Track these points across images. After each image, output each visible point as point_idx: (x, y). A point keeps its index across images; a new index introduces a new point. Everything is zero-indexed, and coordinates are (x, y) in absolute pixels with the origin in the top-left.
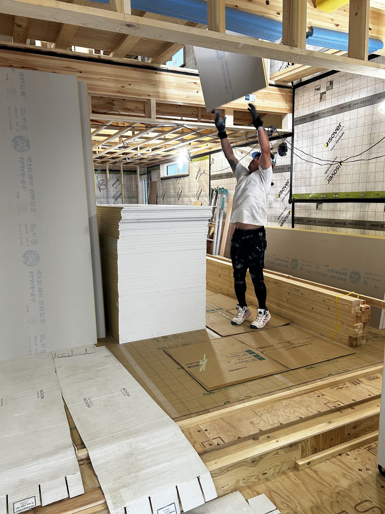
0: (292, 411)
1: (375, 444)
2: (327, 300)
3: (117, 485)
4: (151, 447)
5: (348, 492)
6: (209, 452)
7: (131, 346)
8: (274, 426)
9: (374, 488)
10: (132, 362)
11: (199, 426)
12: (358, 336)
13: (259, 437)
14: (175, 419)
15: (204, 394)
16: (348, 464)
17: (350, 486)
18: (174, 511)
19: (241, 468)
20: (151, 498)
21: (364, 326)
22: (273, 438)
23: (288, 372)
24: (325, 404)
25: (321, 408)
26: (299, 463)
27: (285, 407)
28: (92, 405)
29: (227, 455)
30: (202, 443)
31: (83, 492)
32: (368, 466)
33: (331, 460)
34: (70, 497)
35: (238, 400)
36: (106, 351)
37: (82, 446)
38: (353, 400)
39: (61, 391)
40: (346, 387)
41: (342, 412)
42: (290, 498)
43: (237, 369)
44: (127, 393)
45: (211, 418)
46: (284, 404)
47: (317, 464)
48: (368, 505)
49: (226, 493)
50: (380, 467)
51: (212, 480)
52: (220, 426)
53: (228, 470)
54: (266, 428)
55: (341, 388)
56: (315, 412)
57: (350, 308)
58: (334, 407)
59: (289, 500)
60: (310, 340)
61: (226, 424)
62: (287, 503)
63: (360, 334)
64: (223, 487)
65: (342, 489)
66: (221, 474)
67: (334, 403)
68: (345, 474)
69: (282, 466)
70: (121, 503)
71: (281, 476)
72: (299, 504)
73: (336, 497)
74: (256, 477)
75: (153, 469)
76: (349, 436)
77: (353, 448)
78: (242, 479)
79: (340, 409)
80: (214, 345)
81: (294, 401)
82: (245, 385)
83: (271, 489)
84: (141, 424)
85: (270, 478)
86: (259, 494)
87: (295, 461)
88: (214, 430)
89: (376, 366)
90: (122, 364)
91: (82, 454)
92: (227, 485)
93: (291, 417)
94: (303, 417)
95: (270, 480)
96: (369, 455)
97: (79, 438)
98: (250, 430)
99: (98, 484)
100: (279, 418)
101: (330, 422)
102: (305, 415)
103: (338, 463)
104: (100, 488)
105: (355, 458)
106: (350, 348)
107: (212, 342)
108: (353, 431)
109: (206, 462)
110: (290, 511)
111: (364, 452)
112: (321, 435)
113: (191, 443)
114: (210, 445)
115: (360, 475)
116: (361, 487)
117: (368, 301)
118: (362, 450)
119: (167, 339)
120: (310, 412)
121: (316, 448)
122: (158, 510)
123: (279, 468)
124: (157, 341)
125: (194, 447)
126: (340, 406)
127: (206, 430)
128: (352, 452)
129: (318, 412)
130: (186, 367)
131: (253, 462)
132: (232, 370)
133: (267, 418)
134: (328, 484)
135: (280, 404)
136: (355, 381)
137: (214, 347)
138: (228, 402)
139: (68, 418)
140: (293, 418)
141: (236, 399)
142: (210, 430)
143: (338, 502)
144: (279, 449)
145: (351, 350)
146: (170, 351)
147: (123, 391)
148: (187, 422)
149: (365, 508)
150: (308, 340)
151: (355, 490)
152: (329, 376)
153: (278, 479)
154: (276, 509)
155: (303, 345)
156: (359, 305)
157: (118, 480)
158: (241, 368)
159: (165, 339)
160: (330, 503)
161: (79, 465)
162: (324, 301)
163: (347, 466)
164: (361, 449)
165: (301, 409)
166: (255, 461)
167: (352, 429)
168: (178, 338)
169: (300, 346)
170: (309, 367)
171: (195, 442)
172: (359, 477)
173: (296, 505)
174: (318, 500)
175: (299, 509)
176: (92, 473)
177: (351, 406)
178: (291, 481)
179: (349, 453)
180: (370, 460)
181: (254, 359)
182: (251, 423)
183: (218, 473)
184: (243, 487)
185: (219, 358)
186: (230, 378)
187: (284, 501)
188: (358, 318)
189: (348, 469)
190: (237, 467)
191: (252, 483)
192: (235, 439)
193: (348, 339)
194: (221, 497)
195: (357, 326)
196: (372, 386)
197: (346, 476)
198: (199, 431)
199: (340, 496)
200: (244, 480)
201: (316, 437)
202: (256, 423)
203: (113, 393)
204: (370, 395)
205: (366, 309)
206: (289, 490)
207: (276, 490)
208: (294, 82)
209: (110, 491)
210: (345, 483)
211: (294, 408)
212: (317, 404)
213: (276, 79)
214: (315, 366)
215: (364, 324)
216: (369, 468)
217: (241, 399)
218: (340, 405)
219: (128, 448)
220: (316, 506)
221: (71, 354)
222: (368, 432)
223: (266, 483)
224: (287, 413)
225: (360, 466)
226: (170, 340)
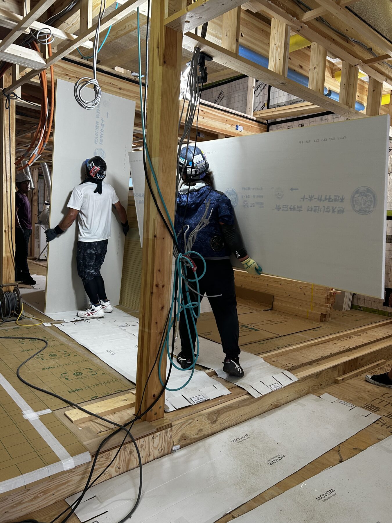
2: (304, 287)
8: (319, 358)
13: (312, 364)
17: (373, 388)
19: (311, 379)
22: (321, 364)
26: (338, 379)
29: (300, 372)
30: (281, 366)
38: (355, 345)
41: (352, 352)
47: (347, 380)
49: (304, 395)
56: (337, 351)
57: (324, 292)
63: (329, 312)
64: (302, 391)
69: (329, 381)
74: (317, 386)
76: (359, 365)
77: (363, 372)
78: (311, 386)
79: (350, 350)
85: (324, 388)
86: (324, 393)
87: (335, 378)
94: (332, 353)
101: (348, 356)
112: (347, 362)
121: (345, 371)
123: (327, 382)
131: (317, 375)
136: (349, 337)
140: (327, 354)
144: (329, 369)
152: (331, 334)
162: (301, 288)
165: (328, 350)
167: (361, 360)
177: (355, 348)
178: (337, 388)
179: (361, 375)
182: (303, 357)
183: (301, 381)
188: (328, 300)
192: (301, 364)
193: (320, 316)
194: (301, 397)
195: (328, 305)
198: (274, 361)
205: (334, 293)
211: (323, 350)
212: (336, 348)
213: (258, 116)
215: (331, 304)
220: (360, 397)
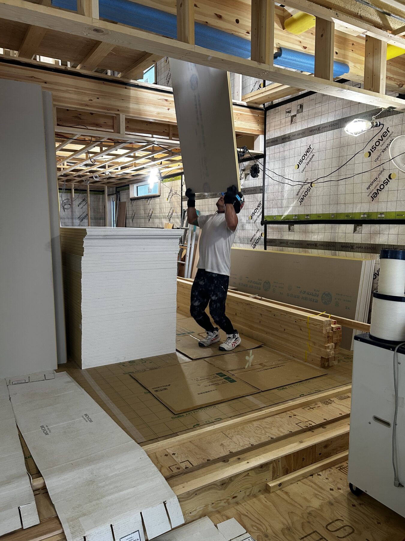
0: (263, 432)
1: (347, 463)
2: (299, 320)
3: (77, 514)
4: (114, 473)
5: (319, 512)
6: (176, 476)
7: (95, 372)
8: (245, 448)
9: (346, 507)
10: (96, 388)
11: (167, 450)
12: (330, 356)
13: (229, 459)
14: (141, 444)
15: (172, 418)
16: (318, 484)
17: (321, 506)
18: (138, 540)
19: (209, 492)
20: (113, 526)
21: (335, 346)
22: (244, 459)
23: (260, 393)
24: (296, 424)
25: (292, 428)
26: (270, 485)
27: (257, 428)
28: (50, 432)
29: (196, 479)
30: (169, 467)
31: (37, 522)
32: (339, 486)
33: (302, 481)
34: (24, 528)
35: (208, 422)
36: (67, 376)
37: (39, 474)
38: (324, 419)
39: (15, 419)
40: (318, 407)
41: (313, 432)
42: (260, 521)
43: (207, 392)
44: (90, 418)
45: (179, 441)
46: (255, 425)
47: (288, 485)
48: (339, 524)
49: (194, 519)
50: (351, 485)
51: (179, 504)
52: (188, 449)
53: (196, 494)
54: (236, 449)
55: (312, 408)
56: (286, 432)
57: (321, 328)
58: (306, 426)
59: (260, 523)
60: (283, 362)
61: (195, 447)
62: (258, 526)
63: (331, 354)
64: (191, 513)
65: (313, 509)
66: (189, 498)
67: (306, 423)
68: (316, 494)
69: (252, 489)
70: (80, 533)
71: (251, 499)
72: (270, 526)
73: (308, 517)
74: (225, 501)
75: (116, 495)
76: (321, 455)
77: (324, 468)
78: (211, 503)
79: (311, 429)
80: (184, 368)
81: (265, 422)
82: (215, 407)
83: (241, 513)
84: (103, 450)
85: (240, 502)
86: (228, 518)
87: (266, 483)
88: (182, 453)
89: (347, 386)
90: (85, 390)
91: (38, 483)
92: (195, 510)
93: (262, 438)
94: (274, 437)
95: (240, 504)
96: (341, 474)
97: (35, 467)
98: (220, 453)
99: (54, 513)
100: (249, 439)
101: (301, 442)
102: (277, 435)
103: (310, 483)
104: (57, 517)
105: (326, 478)
106: (322, 369)
107: (182, 366)
108: (324, 451)
109: (174, 486)
110: (260, 533)
111: (335, 471)
112: (292, 455)
113: (158, 468)
114: (178, 468)
115: (332, 495)
116: (332, 506)
117: (338, 322)
118: (334, 470)
119: (134, 363)
120: (281, 432)
121: (287, 468)
122: (121, 538)
123: (249, 490)
124: (124, 365)
125: (160, 471)
126: (311, 426)
127: (174, 454)
128: (324, 471)
129: (290, 432)
130: (153, 391)
131: (222, 484)
132: (202, 393)
133: (238, 440)
134: (299, 504)
135: (250, 425)
136: (326, 401)
137: (184, 371)
138: (198, 425)
139: (22, 447)
140: (264, 439)
141: (206, 422)
142: (178, 454)
143: (309, 522)
144: (249, 470)
145: (323, 371)
146: (136, 376)
147: (85, 417)
148: (153, 446)
149: (336, 527)
150: (279, 362)
151: (326, 510)
152: (300, 396)
153: (248, 502)
154: (246, 533)
155: (275, 367)
156: (330, 325)
157: (77, 509)
158: (211, 391)
159: (132, 364)
160: (301, 524)
161: (35, 495)
162: (296, 322)
163: (318, 486)
164: (332, 469)
165: (272, 430)
166: (224, 483)
167: (323, 448)
168: (146, 362)
169: (272, 368)
170: (281, 388)
171: (162, 466)
172: (331, 497)
173: (266, 527)
174: (289, 521)
175: (270, 531)
176: (48, 503)
177: (322, 425)
178: (262, 503)
179: (320, 473)
180: (341, 479)
181: (224, 382)
182: (221, 445)
183: (186, 498)
184: (212, 512)
185: (189, 381)
186: (199, 401)
187: (254, 524)
188: (329, 338)
189: (319, 489)
190: (205, 491)
191: (221, 507)
192: (204, 462)
193: (320, 359)
194: (188, 523)
195: (329, 346)
196: (344, 405)
197: (318, 496)
198: (166, 455)
199: (311, 516)
200: (213, 505)
201: (287, 457)
202: (226, 445)
203: (73, 419)
204: (341, 414)
205: (337, 329)
206: (259, 513)
207: (247, 514)
208: (265, 104)
209: (68, 521)
210: (316, 503)
211: (265, 429)
212: (288, 424)
213: (248, 100)
214: (287, 387)
215: (336, 344)
216: (341, 488)
217: (211, 421)
218: (311, 424)
219: (89, 475)
220: (287, 527)
221: (28, 380)
222: (339, 451)
223: (235, 507)
224: (257, 434)
225: (331, 485)
226: (137, 364)
